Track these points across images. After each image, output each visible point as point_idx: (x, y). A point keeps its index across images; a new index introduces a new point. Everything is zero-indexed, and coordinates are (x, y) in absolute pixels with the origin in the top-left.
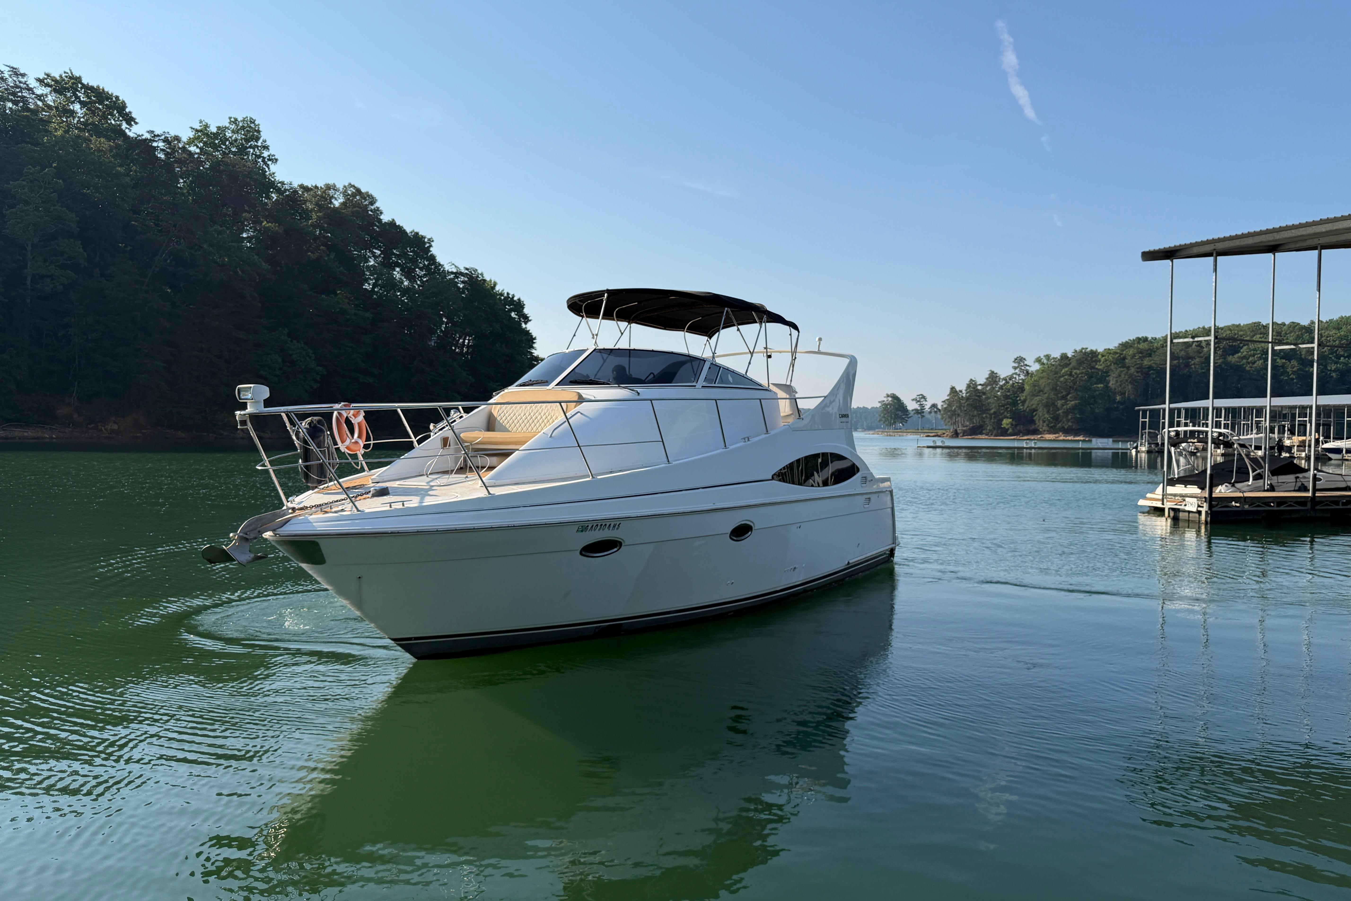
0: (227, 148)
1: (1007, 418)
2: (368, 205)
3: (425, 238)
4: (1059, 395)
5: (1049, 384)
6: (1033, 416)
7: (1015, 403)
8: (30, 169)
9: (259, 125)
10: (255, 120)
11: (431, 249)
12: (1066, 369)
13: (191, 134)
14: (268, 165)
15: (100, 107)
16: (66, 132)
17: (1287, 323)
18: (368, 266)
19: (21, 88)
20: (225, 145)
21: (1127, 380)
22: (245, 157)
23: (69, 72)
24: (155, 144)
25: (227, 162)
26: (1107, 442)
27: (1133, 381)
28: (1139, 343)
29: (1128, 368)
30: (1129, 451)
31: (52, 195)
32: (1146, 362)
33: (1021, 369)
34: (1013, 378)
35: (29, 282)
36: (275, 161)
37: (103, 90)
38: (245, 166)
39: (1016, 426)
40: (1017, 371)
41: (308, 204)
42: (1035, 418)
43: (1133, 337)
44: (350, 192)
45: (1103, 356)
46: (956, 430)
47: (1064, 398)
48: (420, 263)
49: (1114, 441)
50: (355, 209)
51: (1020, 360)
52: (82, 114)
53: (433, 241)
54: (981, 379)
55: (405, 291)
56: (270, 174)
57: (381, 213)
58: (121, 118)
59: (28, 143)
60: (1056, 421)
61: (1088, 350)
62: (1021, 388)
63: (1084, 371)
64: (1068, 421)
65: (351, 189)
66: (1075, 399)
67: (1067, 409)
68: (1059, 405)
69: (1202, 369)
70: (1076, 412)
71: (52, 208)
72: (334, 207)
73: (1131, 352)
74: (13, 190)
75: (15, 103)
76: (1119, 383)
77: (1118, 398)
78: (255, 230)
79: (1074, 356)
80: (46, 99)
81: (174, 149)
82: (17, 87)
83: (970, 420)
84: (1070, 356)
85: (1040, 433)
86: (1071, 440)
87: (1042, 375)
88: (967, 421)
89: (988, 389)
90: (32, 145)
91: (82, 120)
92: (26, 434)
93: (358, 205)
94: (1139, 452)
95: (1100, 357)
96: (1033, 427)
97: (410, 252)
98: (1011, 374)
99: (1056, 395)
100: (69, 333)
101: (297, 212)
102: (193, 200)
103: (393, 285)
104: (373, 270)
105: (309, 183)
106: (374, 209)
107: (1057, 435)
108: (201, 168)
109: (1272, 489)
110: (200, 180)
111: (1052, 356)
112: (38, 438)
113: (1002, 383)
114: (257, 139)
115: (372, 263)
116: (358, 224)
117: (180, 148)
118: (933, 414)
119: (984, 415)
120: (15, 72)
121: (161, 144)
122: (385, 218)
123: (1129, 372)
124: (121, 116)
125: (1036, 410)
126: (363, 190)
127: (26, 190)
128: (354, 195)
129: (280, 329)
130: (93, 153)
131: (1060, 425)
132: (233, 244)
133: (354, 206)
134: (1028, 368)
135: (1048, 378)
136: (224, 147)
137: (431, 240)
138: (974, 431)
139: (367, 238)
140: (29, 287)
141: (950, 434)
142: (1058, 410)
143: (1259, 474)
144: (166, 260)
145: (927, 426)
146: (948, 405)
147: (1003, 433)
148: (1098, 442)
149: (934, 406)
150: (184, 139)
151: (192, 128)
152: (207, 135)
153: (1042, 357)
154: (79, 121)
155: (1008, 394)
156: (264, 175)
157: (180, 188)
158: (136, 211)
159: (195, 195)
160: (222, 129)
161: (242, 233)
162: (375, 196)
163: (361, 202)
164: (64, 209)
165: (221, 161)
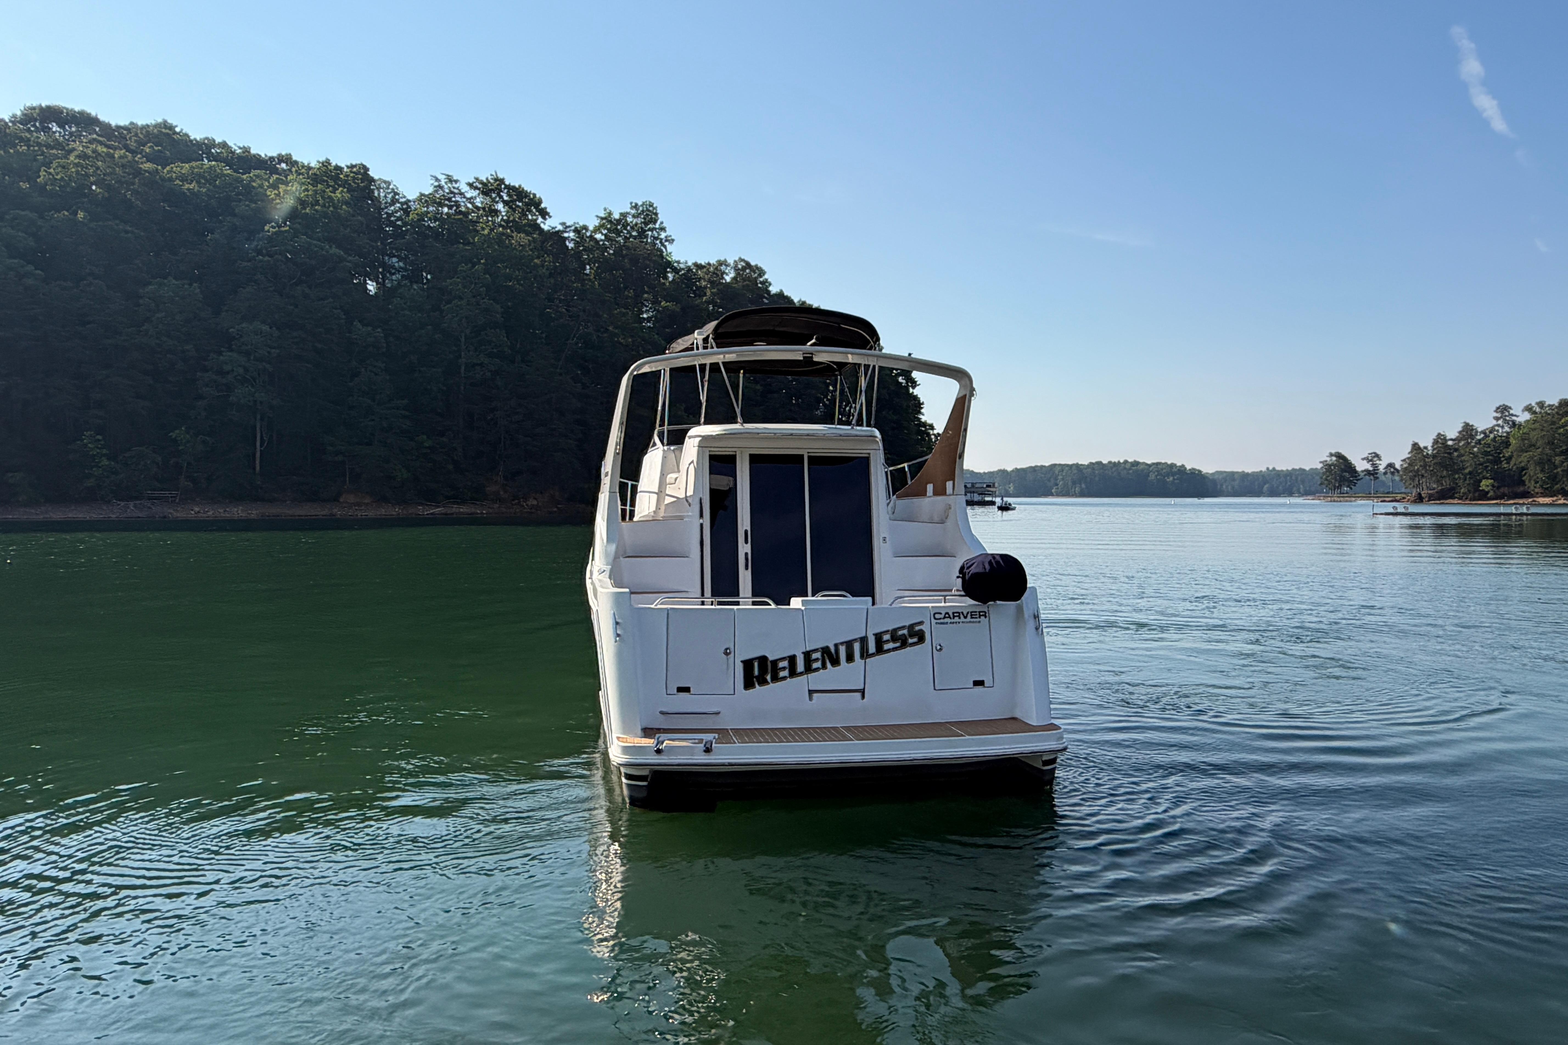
0: (629, 232)
1: (1487, 478)
2: (758, 277)
4: (1557, 450)
5: (1543, 437)
6: (1521, 476)
7: (1497, 461)
8: (463, 267)
9: (656, 207)
10: (653, 204)
12: (1567, 418)
13: (597, 222)
14: (665, 246)
15: (520, 204)
16: (492, 230)
19: (455, 193)
20: (626, 229)
22: (645, 240)
23: (494, 174)
24: (566, 235)
25: (628, 247)
31: (481, 290)
33: (1505, 420)
34: (1495, 430)
35: (462, 371)
36: (672, 241)
37: (522, 189)
38: (644, 248)
39: (1498, 488)
40: (1500, 422)
41: (702, 281)
42: (1524, 478)
44: (740, 267)
46: (1420, 494)
47: (1564, 453)
50: (745, 283)
51: (1503, 410)
52: (505, 212)
54: (1452, 433)
56: (667, 255)
57: (770, 284)
58: (537, 214)
59: (461, 243)
60: (1553, 481)
62: (1505, 443)
65: (742, 263)
68: (1557, 462)
71: (481, 301)
72: (726, 282)
74: (449, 288)
75: (450, 207)
78: (655, 310)
80: (475, 202)
81: (582, 238)
82: (452, 192)
83: (1438, 481)
85: (1532, 496)
87: (1533, 426)
88: (1434, 483)
89: (1461, 445)
90: (465, 245)
91: (505, 218)
92: (462, 510)
93: (749, 279)
96: (1522, 489)
98: (1491, 425)
99: (1553, 450)
100: (496, 416)
101: (692, 289)
102: (599, 284)
105: (702, 262)
106: (763, 281)
107: (1555, 498)
108: (606, 254)
110: (605, 266)
111: (1547, 403)
112: (471, 514)
113: (1478, 437)
114: (655, 222)
116: (749, 297)
117: (587, 237)
118: (1389, 475)
120: (450, 180)
121: (572, 235)
122: (773, 289)
124: (537, 211)
125: (1527, 469)
126: (753, 263)
128: (744, 269)
131: (1558, 486)
132: (635, 325)
133: (744, 280)
134: (1514, 418)
135: (1542, 430)
136: (625, 232)
138: (1443, 496)
140: (463, 375)
141: (1413, 499)
142: (1556, 467)
144: (577, 344)
145: (1382, 490)
146: (1409, 464)
147: (1483, 496)
149: (1391, 465)
150: (591, 228)
151: (597, 216)
152: (610, 222)
153: (1533, 404)
154: (502, 219)
155: (1489, 450)
156: (661, 256)
157: (587, 275)
158: (550, 299)
159: (600, 279)
160: (624, 215)
161: (642, 314)
162: (764, 268)
163: (751, 275)
164: (491, 302)
165: (623, 246)
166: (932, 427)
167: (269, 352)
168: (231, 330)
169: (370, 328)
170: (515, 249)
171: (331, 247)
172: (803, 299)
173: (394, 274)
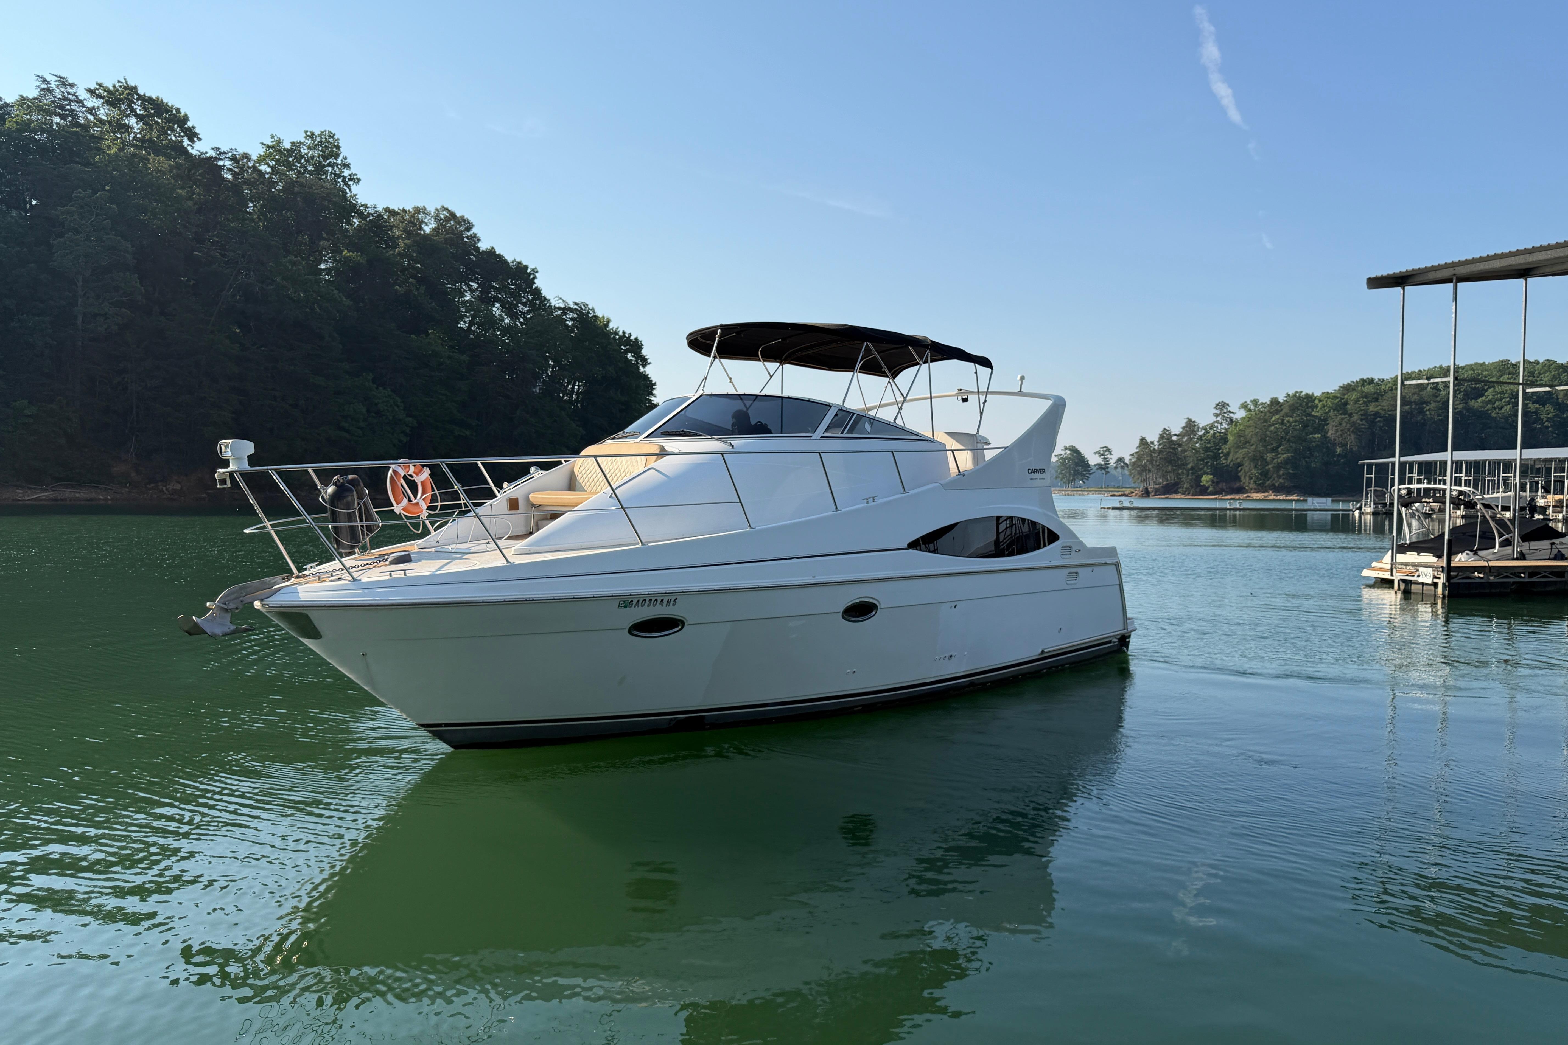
0: (302, 166)
1: (1207, 474)
2: (464, 231)
3: (528, 268)
4: (1269, 447)
5: (1256, 434)
6: (1238, 472)
7: (1216, 457)
8: (80, 193)
9: (338, 139)
10: (334, 135)
11: (536, 281)
12: (1277, 417)
13: (262, 151)
14: (349, 186)
15: (159, 120)
16: (121, 150)
17: (1541, 361)
18: (464, 303)
19: (70, 100)
20: (300, 163)
21: (1349, 430)
22: (323, 177)
23: (124, 81)
24: (221, 163)
25: (303, 183)
26: (1325, 502)
27: (1356, 430)
28: (1363, 385)
29: (1350, 415)
30: (1351, 513)
31: (105, 222)
32: (1372, 408)
33: (1224, 416)
34: (1215, 427)
35: (79, 322)
36: (357, 181)
37: (162, 101)
38: (322, 187)
39: (1218, 483)
40: (1219, 419)
41: (395, 230)
42: (1240, 474)
43: (1356, 378)
44: (442, 216)
45: (1320, 401)
46: (1147, 489)
47: (1274, 450)
48: (524, 297)
49: (1333, 501)
50: (447, 236)
51: (1222, 406)
52: (139, 129)
53: (537, 272)
54: (1176, 429)
55: (506, 330)
56: (351, 196)
57: (479, 240)
58: (182, 134)
59: (77, 163)
60: (1265, 477)
61: (1303, 394)
62: (1224, 439)
63: (1298, 418)
64: (1279, 477)
65: (444, 212)
66: (1288, 451)
67: (1278, 464)
68: (1268, 459)
69: (1439, 415)
70: (1289, 467)
71: (106, 236)
72: (424, 233)
73: (1354, 396)
74: (61, 217)
75: (63, 117)
76: (1339, 433)
77: (1338, 450)
78: (335, 260)
79: (1286, 401)
80: (98, 113)
81: (242, 169)
82: (66, 99)
83: (1164, 476)
84: (1281, 401)
85: (1247, 492)
86: (1283, 500)
87: (1248, 424)
88: (1160, 478)
89: (1184, 440)
90: (82, 165)
91: (139, 136)
92: (77, 495)
93: (452, 230)
94: (1363, 513)
95: (1317, 402)
96: (1238, 485)
97: (512, 285)
98: (1211, 422)
99: (1265, 446)
100: (126, 380)
101: (382, 238)
102: (264, 226)
103: (491, 322)
104: (469, 305)
105: (395, 207)
106: (471, 235)
107: (1266, 494)
108: (273, 190)
109: (1522, 557)
110: (273, 203)
111: (1260, 401)
112: (91, 500)
113: (1200, 433)
114: (337, 156)
115: (468, 297)
116: (451, 253)
117: (249, 168)
118: (1119, 469)
119: (1180, 471)
120: (63, 82)
121: (228, 163)
122: (483, 246)
123: (1352, 419)
124: (182, 131)
125: (1242, 465)
126: (458, 215)
127: (76, 217)
128: (447, 220)
129: (364, 374)
130: (151, 174)
131: (1269, 482)
132: (310, 277)
133: (447, 232)
134: (1231, 415)
135: (1256, 427)
136: (299, 165)
137: (535, 271)
138: (1168, 490)
139: (462, 269)
140: (80, 327)
141: (1140, 493)
142: (1268, 465)
143: (1507, 540)
144: (234, 295)
145: (1112, 484)
146: (1138, 458)
147: (1203, 491)
148: (1314, 502)
149: (1121, 460)
150: (254, 157)
151: (263, 144)
152: (280, 151)
153: (1248, 402)
154: (135, 138)
155: (1209, 446)
156: (344, 197)
157: (249, 213)
158: (199, 240)
159: (266, 220)
160: (296, 145)
161: (319, 264)
162: (471, 220)
163: (456, 227)
164: (119, 238)
165: (296, 182)
172: (518, 260)
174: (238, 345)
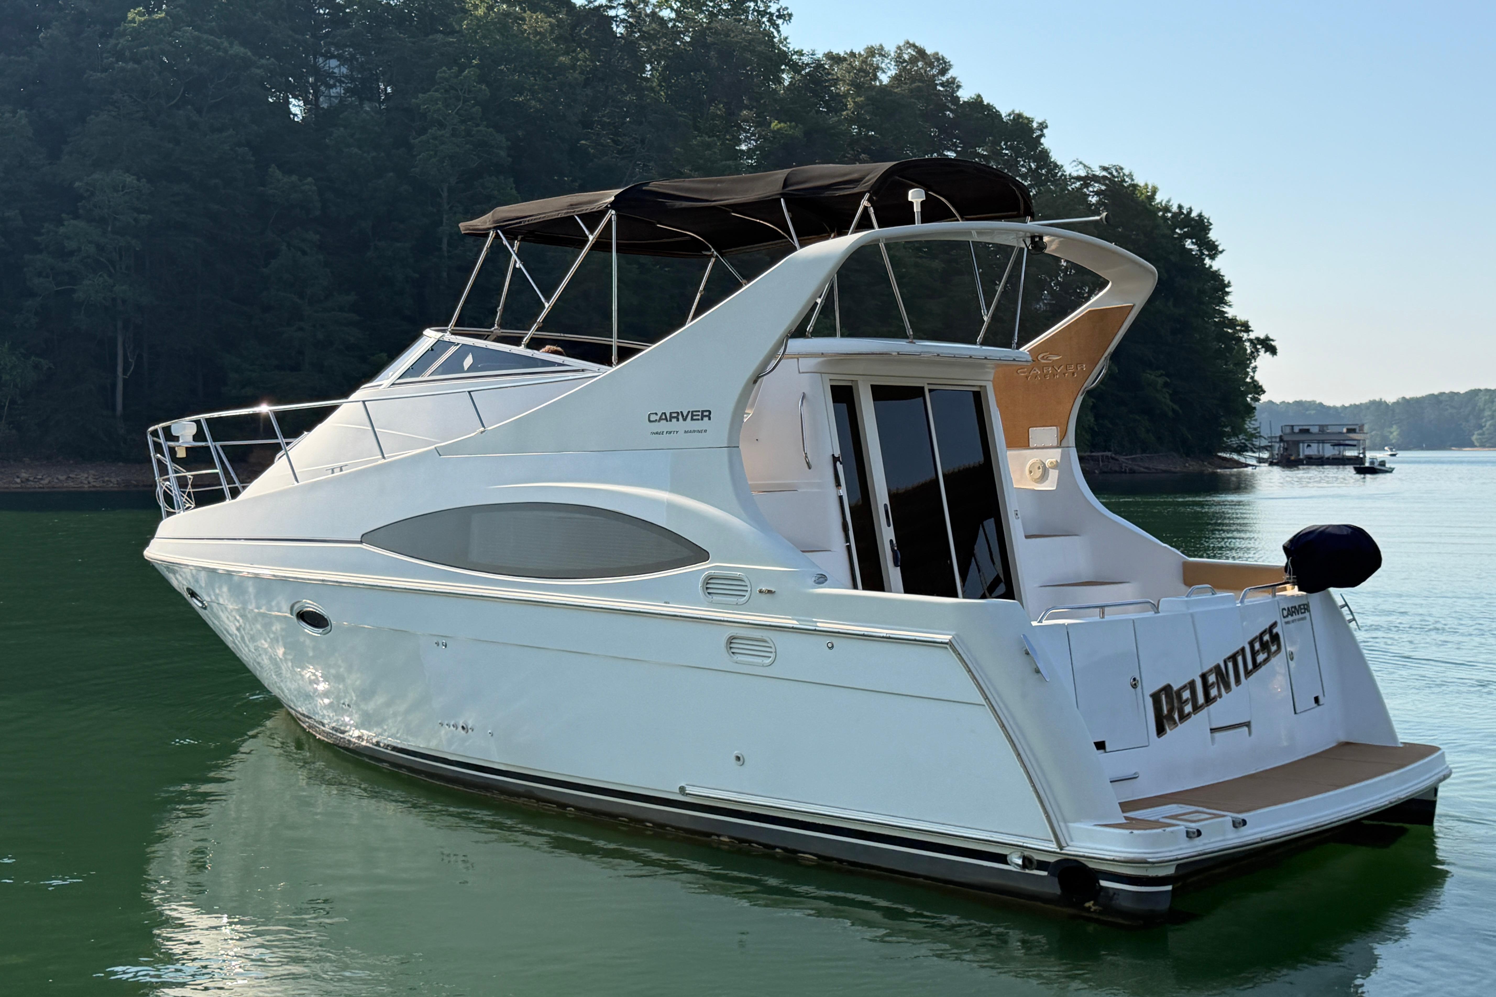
2: (937, 75)
3: (1033, 121)
8: (445, 72)
11: (1043, 140)
14: (778, 26)
22: (743, 17)
24: (612, 13)
25: (716, 29)
31: (474, 110)
35: (445, 246)
36: (788, 17)
38: (743, 32)
41: (840, 84)
44: (906, 57)
48: (1023, 166)
50: (913, 86)
53: (1046, 127)
56: (780, 41)
57: (959, 87)
59: (440, 32)
65: (909, 50)
71: (475, 129)
72: (881, 84)
74: (422, 107)
78: (760, 137)
81: (638, 17)
90: (446, 35)
93: (919, 77)
97: (1006, 149)
101: (822, 99)
102: (668, 96)
105: (840, 50)
106: (948, 79)
108: (678, 43)
110: (677, 63)
116: (920, 110)
117: (647, 15)
121: (621, 12)
122: (965, 95)
126: (929, 51)
128: (913, 60)
132: (728, 163)
133: (913, 79)
136: (711, 4)
139: (934, 132)
140: (446, 254)
156: (773, 45)
157: (646, 79)
158: (587, 123)
159: (669, 87)
161: (739, 144)
162: (948, 58)
163: (926, 71)
164: (491, 130)
165: (707, 28)
166: (1246, 328)
167: (136, 220)
168: (77, 184)
169: (294, 178)
170: (528, 39)
171: (231, 44)
173: (334, 86)
174: (635, 266)
